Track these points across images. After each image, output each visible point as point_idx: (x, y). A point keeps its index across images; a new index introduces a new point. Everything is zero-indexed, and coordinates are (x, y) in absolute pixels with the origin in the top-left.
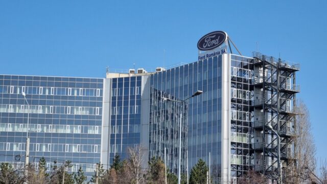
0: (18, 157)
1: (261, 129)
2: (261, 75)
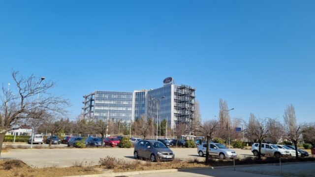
0: (105, 118)
1: (184, 109)
2: (184, 92)
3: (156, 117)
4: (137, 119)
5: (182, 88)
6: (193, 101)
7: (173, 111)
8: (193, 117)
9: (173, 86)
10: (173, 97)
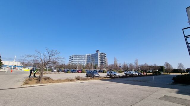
3: (93, 63)
4: (87, 64)
5: (102, 54)
6: (105, 58)
7: (99, 61)
8: (106, 63)
9: (99, 53)
10: (99, 56)
